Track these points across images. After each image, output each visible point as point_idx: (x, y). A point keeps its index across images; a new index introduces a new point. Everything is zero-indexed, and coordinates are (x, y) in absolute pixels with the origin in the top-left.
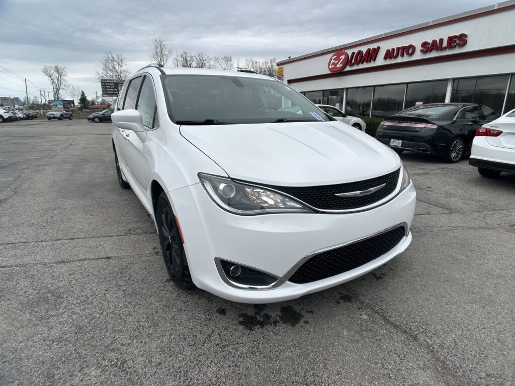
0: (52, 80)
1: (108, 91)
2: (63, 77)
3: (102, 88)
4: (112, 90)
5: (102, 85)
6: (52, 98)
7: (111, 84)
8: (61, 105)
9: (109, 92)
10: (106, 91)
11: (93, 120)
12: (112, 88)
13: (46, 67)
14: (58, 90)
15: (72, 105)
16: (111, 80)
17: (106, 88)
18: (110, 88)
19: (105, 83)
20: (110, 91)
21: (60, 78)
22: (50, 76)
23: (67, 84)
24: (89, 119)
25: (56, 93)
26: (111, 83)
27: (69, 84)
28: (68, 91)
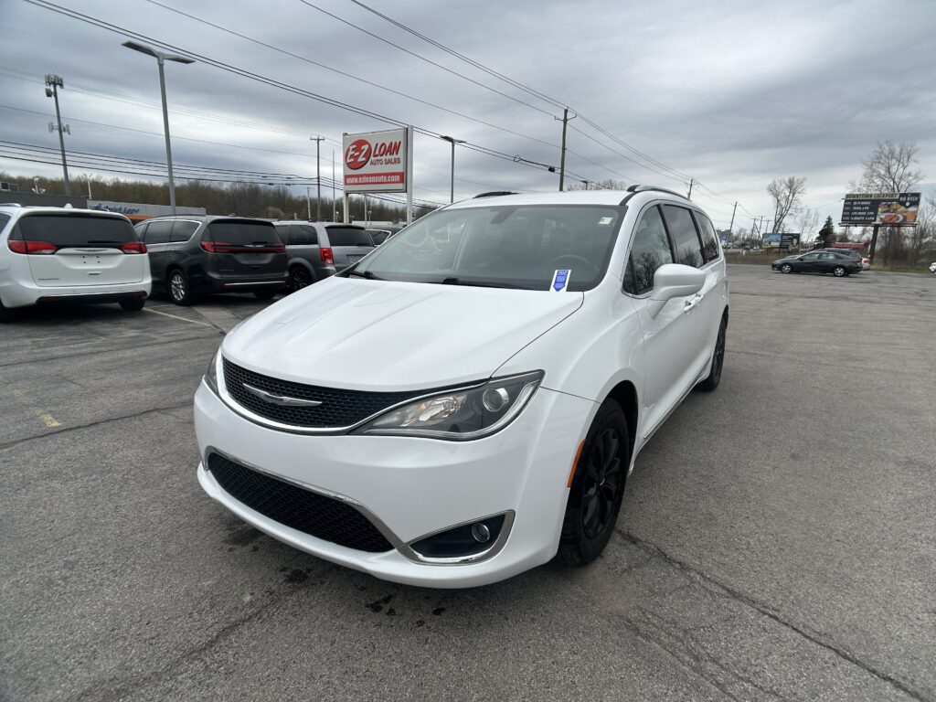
0: (778, 201)
1: (854, 216)
2: (796, 195)
3: (844, 211)
4: (864, 213)
5: (845, 206)
6: (770, 231)
7: (864, 203)
8: (778, 241)
9: (856, 218)
10: (850, 216)
11: (780, 268)
12: (865, 211)
13: (774, 182)
14: (782, 216)
15: (795, 241)
16: (867, 196)
17: (852, 211)
18: (861, 211)
19: (852, 201)
20: (860, 216)
21: (790, 198)
22: (776, 195)
23: (799, 207)
24: (774, 266)
25: (778, 222)
26: (866, 201)
27: (803, 205)
28: (798, 219)
